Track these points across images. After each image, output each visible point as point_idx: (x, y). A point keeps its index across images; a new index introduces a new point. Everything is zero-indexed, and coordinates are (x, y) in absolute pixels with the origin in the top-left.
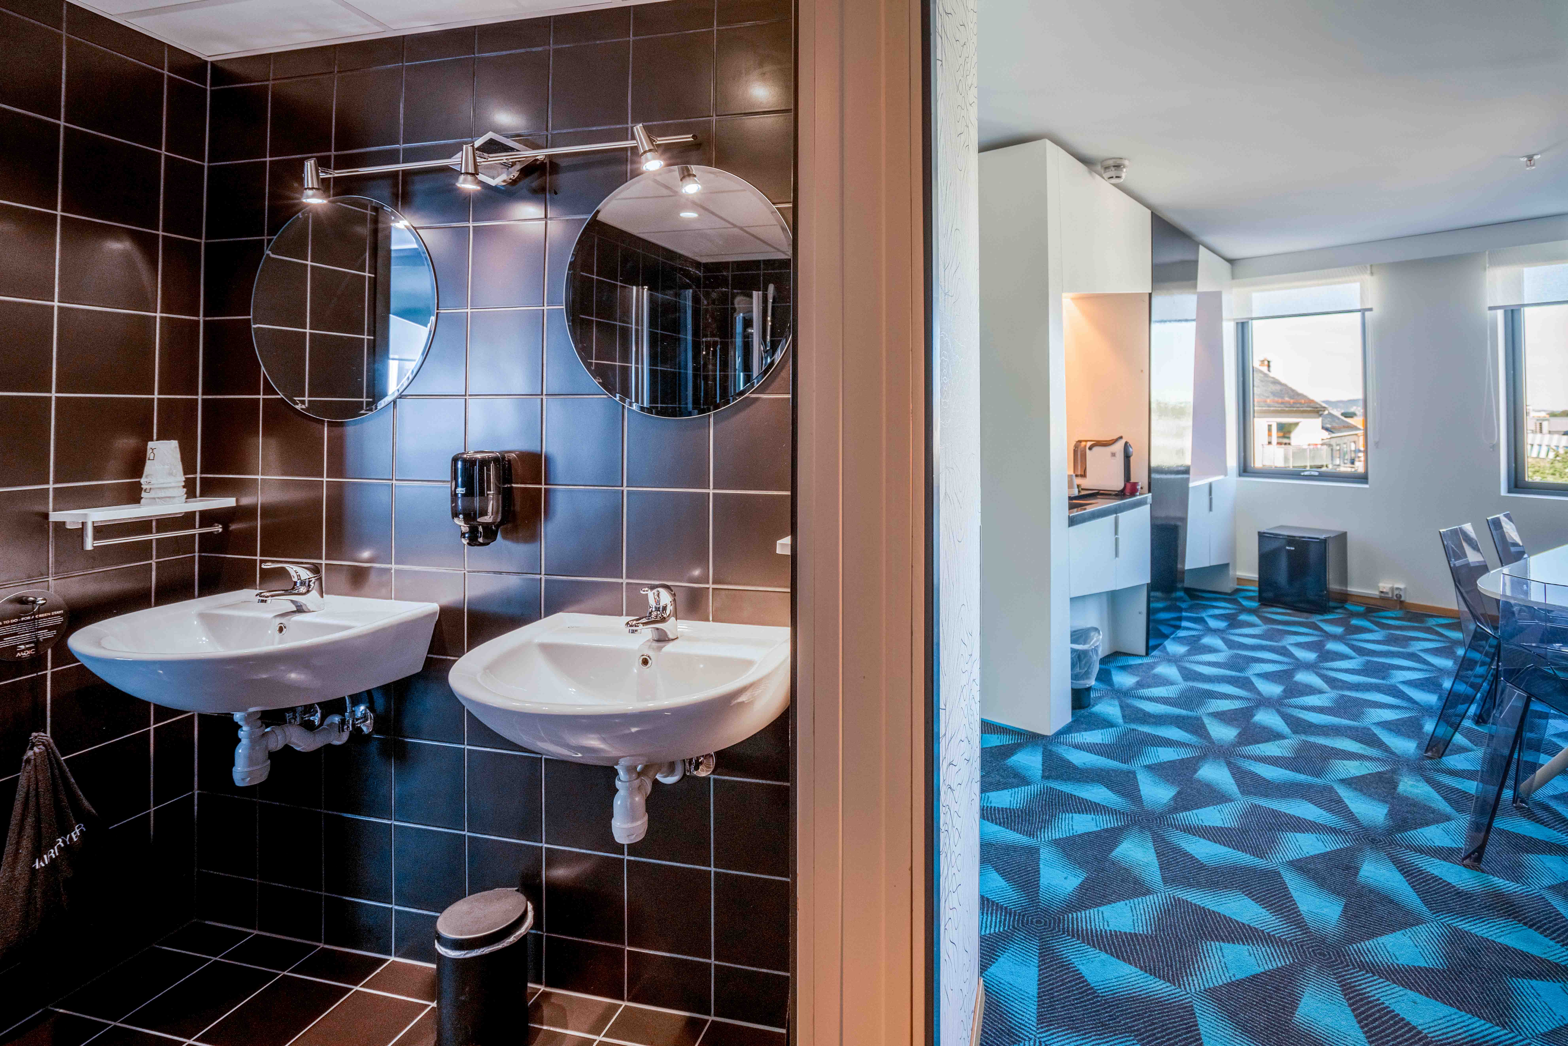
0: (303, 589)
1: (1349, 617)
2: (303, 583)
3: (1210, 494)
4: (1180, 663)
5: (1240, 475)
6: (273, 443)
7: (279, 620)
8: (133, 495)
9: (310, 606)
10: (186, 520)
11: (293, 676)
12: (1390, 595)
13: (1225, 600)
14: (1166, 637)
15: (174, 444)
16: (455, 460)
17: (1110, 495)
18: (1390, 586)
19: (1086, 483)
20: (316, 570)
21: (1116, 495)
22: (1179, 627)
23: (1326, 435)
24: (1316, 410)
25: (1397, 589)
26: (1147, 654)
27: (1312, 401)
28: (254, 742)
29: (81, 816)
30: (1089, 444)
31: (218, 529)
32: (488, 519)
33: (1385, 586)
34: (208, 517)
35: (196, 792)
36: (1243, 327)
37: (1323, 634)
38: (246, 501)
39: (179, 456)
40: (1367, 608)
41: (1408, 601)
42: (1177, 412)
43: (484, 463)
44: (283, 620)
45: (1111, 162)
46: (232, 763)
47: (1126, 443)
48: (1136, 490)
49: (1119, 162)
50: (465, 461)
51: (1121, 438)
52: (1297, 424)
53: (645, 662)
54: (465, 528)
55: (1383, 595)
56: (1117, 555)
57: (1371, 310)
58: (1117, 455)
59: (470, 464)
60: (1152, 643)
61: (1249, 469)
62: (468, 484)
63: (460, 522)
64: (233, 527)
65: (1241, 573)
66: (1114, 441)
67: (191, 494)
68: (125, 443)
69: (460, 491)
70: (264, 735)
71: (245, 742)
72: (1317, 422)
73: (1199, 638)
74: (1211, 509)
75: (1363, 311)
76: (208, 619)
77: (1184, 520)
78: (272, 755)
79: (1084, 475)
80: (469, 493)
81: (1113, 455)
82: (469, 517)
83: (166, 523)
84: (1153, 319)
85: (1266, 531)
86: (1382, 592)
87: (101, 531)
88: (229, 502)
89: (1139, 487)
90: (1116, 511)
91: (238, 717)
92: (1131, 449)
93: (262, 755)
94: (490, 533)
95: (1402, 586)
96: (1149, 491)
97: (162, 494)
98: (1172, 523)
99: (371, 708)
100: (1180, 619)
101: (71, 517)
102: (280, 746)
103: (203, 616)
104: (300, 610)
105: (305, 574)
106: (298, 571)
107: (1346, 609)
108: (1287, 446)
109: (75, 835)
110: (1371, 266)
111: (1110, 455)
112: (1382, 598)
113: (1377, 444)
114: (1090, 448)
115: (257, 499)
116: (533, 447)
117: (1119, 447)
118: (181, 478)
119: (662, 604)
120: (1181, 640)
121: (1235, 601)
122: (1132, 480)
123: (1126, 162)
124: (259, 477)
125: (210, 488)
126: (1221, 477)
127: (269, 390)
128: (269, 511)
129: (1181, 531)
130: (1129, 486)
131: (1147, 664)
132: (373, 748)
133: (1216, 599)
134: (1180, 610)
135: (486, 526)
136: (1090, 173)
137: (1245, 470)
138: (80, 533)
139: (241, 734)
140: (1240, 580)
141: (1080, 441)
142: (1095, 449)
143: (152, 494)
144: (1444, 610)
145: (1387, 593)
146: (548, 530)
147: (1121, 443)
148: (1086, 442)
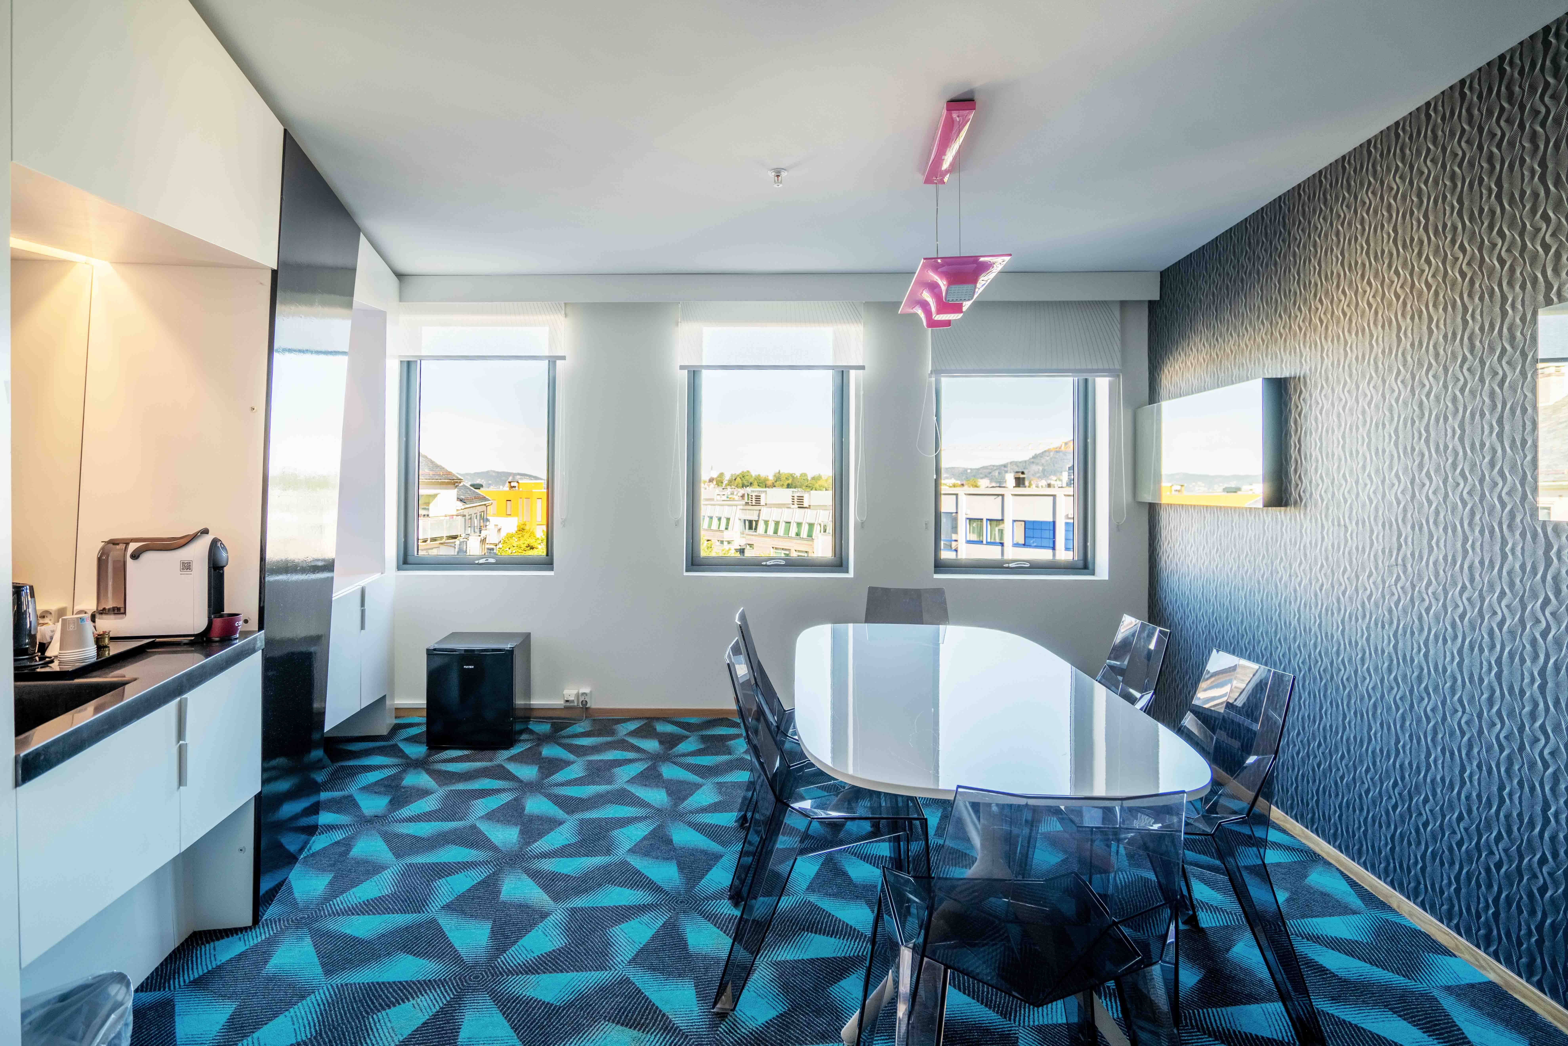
1: (538, 745)
3: (363, 604)
4: (315, 925)
5: (399, 568)
12: (576, 704)
13: (381, 751)
14: (291, 859)
17: (178, 644)
18: (575, 692)
21: (191, 644)
22: (312, 830)
23: (460, 505)
24: (453, 482)
25: (583, 694)
26: (256, 921)
27: (449, 473)
30: (133, 547)
33: (571, 692)
36: (409, 367)
37: (516, 785)
40: (553, 724)
41: (593, 706)
42: (315, 483)
47: (215, 543)
48: (233, 630)
51: (205, 532)
52: (435, 496)
55: (568, 704)
56: (181, 780)
57: (563, 358)
58: (195, 566)
60: (265, 887)
61: (410, 559)
65: (401, 701)
66: (191, 539)
72: (453, 493)
73: (347, 844)
74: (363, 627)
75: (552, 361)
77: (321, 639)
79: (119, 611)
84: (277, 345)
85: (437, 646)
86: (567, 701)
89: (240, 624)
92: (224, 554)
95: (587, 690)
96: (261, 627)
98: (303, 649)
100: (315, 809)
107: (531, 732)
108: (426, 518)
110: (565, 304)
111: (178, 566)
112: (566, 708)
113: (564, 523)
114: (135, 556)
117: (198, 551)
120: (318, 861)
121: (395, 751)
122: (227, 611)
126: (377, 576)
129: (317, 665)
130: (218, 622)
131: (254, 949)
133: (368, 753)
134: (316, 788)
137: (406, 560)
140: (399, 712)
141: (114, 542)
142: (148, 557)
144: (628, 710)
145: (573, 701)
147: (206, 541)
148: (127, 542)
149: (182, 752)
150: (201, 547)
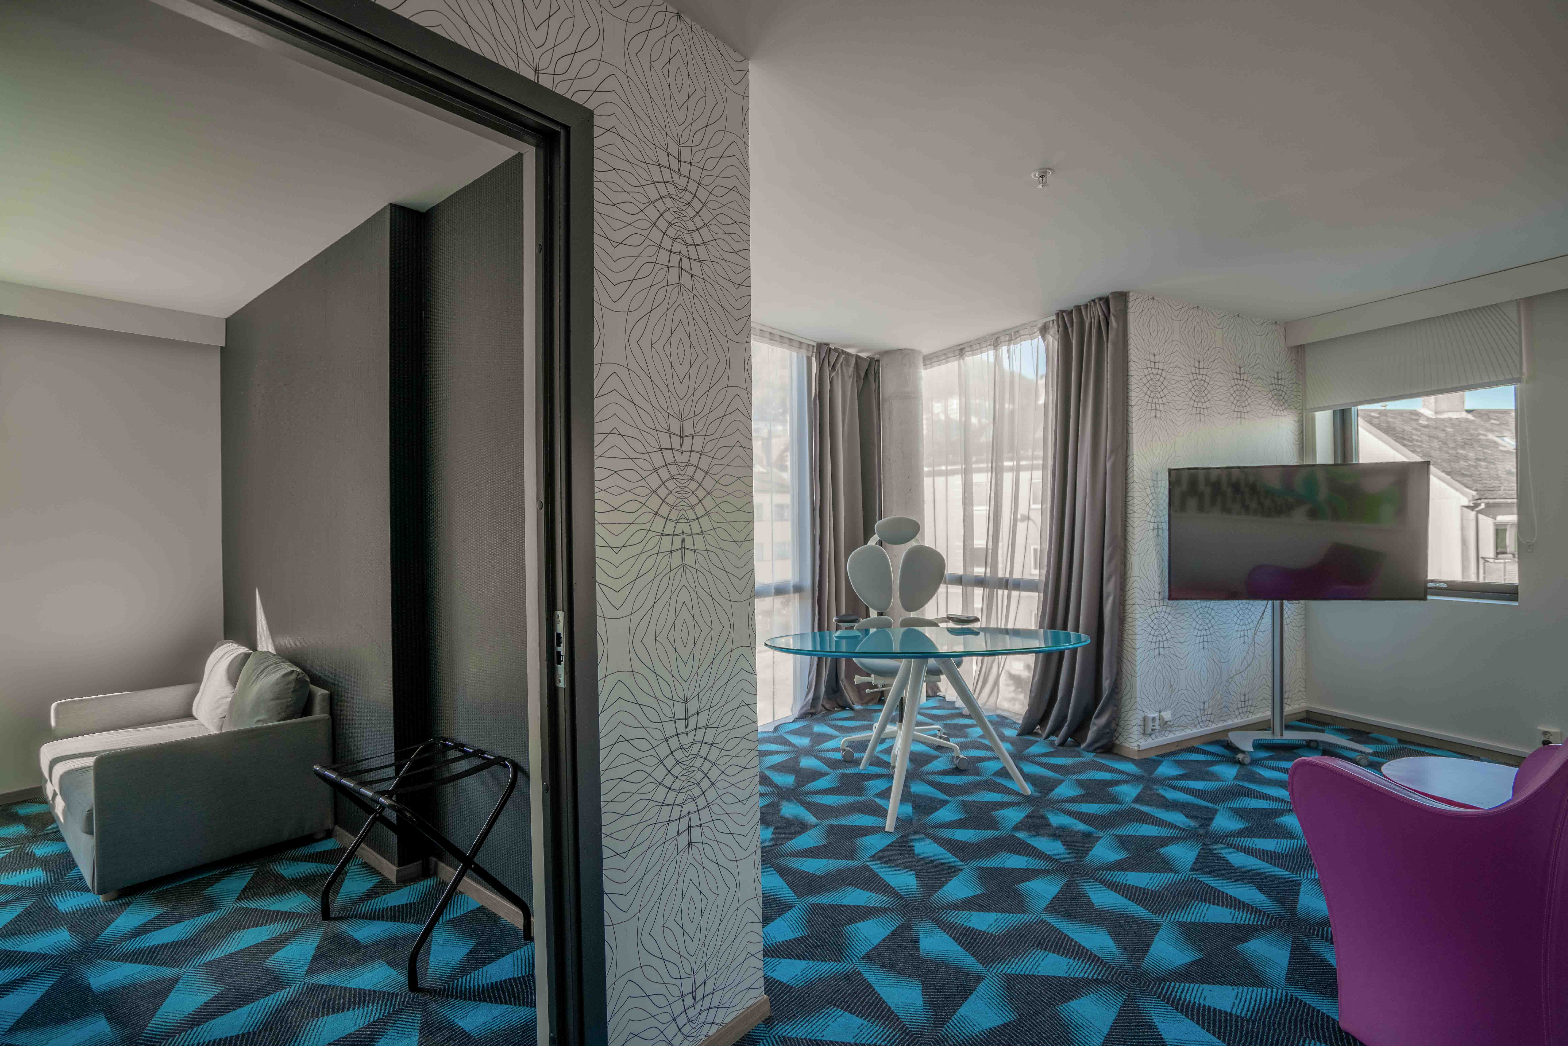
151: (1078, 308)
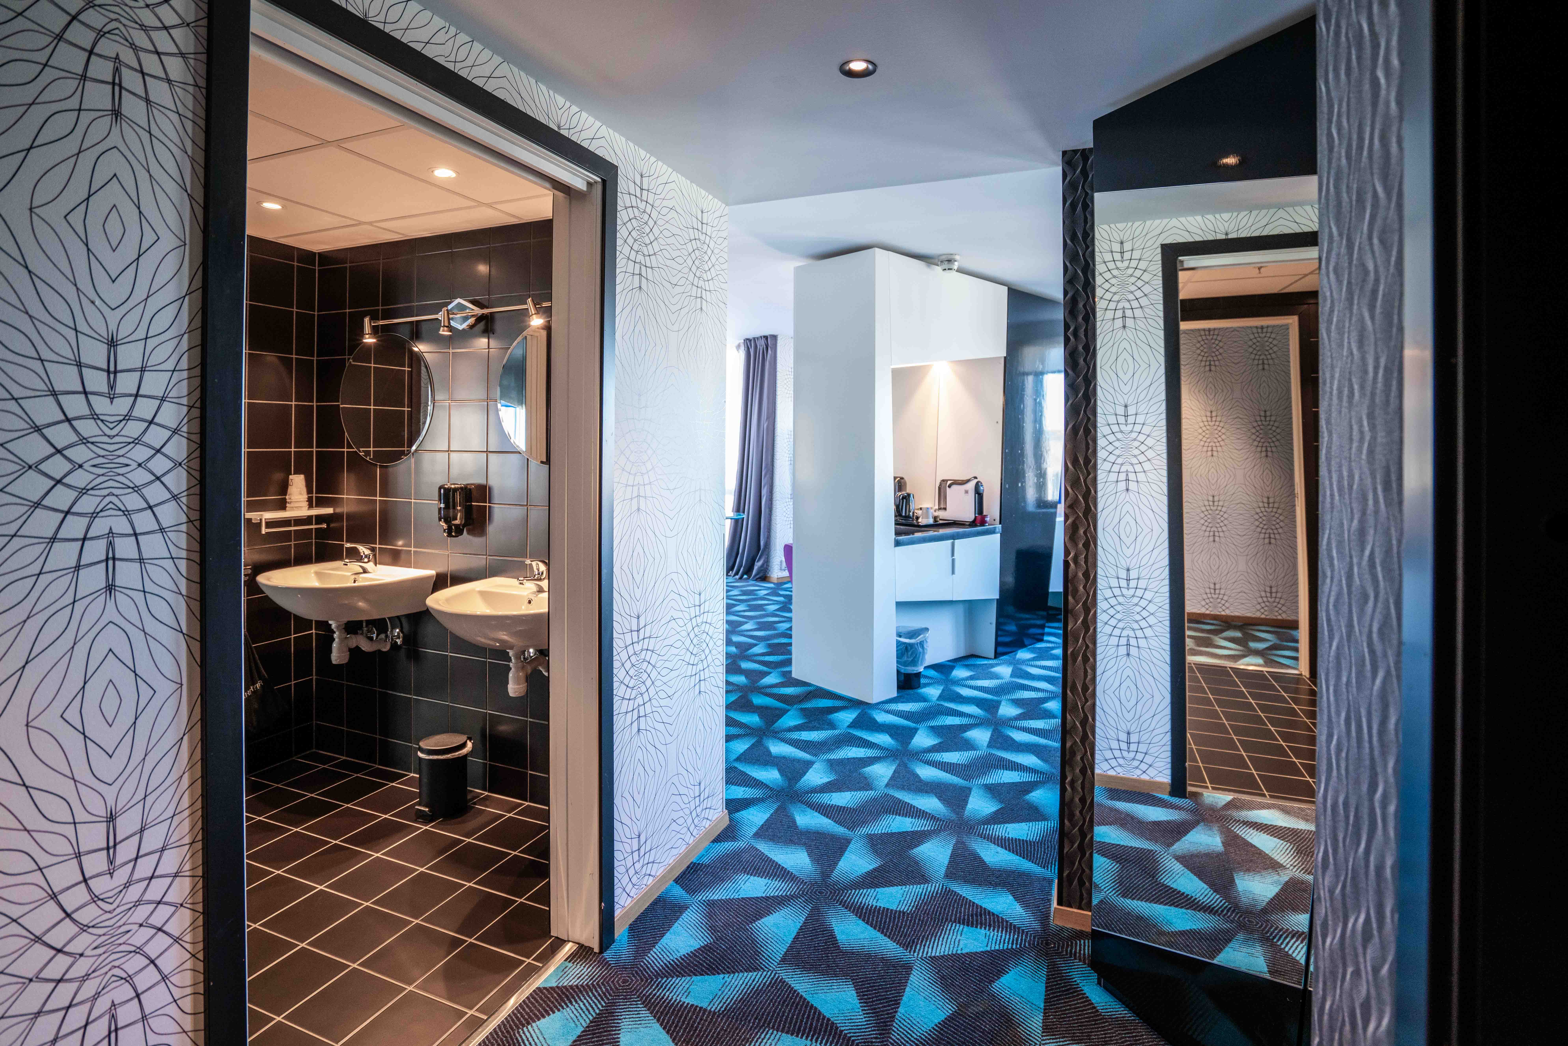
0: (366, 560)
2: (366, 556)
4: (1018, 665)
6: (353, 477)
7: (354, 577)
8: (282, 505)
9: (369, 570)
10: (308, 520)
11: (360, 604)
14: (1024, 647)
15: (302, 477)
16: (440, 488)
17: (964, 524)
19: (942, 514)
20: (373, 550)
21: (967, 525)
26: (996, 657)
28: (342, 640)
29: (261, 677)
30: (949, 482)
31: (325, 526)
32: (457, 522)
34: (320, 519)
35: (314, 677)
38: (338, 510)
39: (304, 483)
43: (455, 490)
44: (356, 576)
45: (944, 258)
46: (330, 652)
47: (977, 483)
48: (987, 521)
49: (950, 257)
50: (445, 489)
51: (971, 477)
53: (530, 602)
54: (445, 526)
56: (953, 573)
58: (971, 492)
59: (447, 491)
60: (1002, 649)
62: (447, 503)
63: (442, 523)
64: (332, 525)
66: (968, 481)
67: (310, 506)
68: (278, 476)
69: (442, 506)
70: (346, 638)
71: (337, 640)
73: (1052, 649)
76: (318, 574)
78: (350, 650)
79: (944, 508)
80: (447, 507)
81: (967, 492)
82: (447, 520)
83: (299, 521)
87: (269, 524)
88: (330, 511)
89: (990, 519)
90: (954, 537)
91: (334, 625)
92: (982, 488)
93: (346, 649)
94: (459, 531)
96: (1000, 523)
97: (296, 505)
99: (401, 631)
101: (254, 516)
102: (354, 645)
103: (317, 573)
104: (365, 571)
105: (367, 552)
106: (363, 550)
109: (258, 685)
111: (965, 492)
114: (949, 486)
115: (344, 509)
116: (482, 481)
117: (971, 486)
118: (305, 496)
119: (541, 570)
120: (1034, 650)
122: (983, 514)
123: (957, 257)
124: (345, 496)
125: (321, 503)
127: (349, 446)
128: (350, 516)
130: (979, 517)
132: (402, 654)
135: (457, 526)
136: (929, 266)
138: (259, 525)
139: (335, 635)
141: (943, 481)
142: (954, 487)
143: (292, 505)
146: (491, 529)
147: (974, 482)
148: (947, 481)
149: (953, 561)
150: (972, 485)
151: (754, 339)
